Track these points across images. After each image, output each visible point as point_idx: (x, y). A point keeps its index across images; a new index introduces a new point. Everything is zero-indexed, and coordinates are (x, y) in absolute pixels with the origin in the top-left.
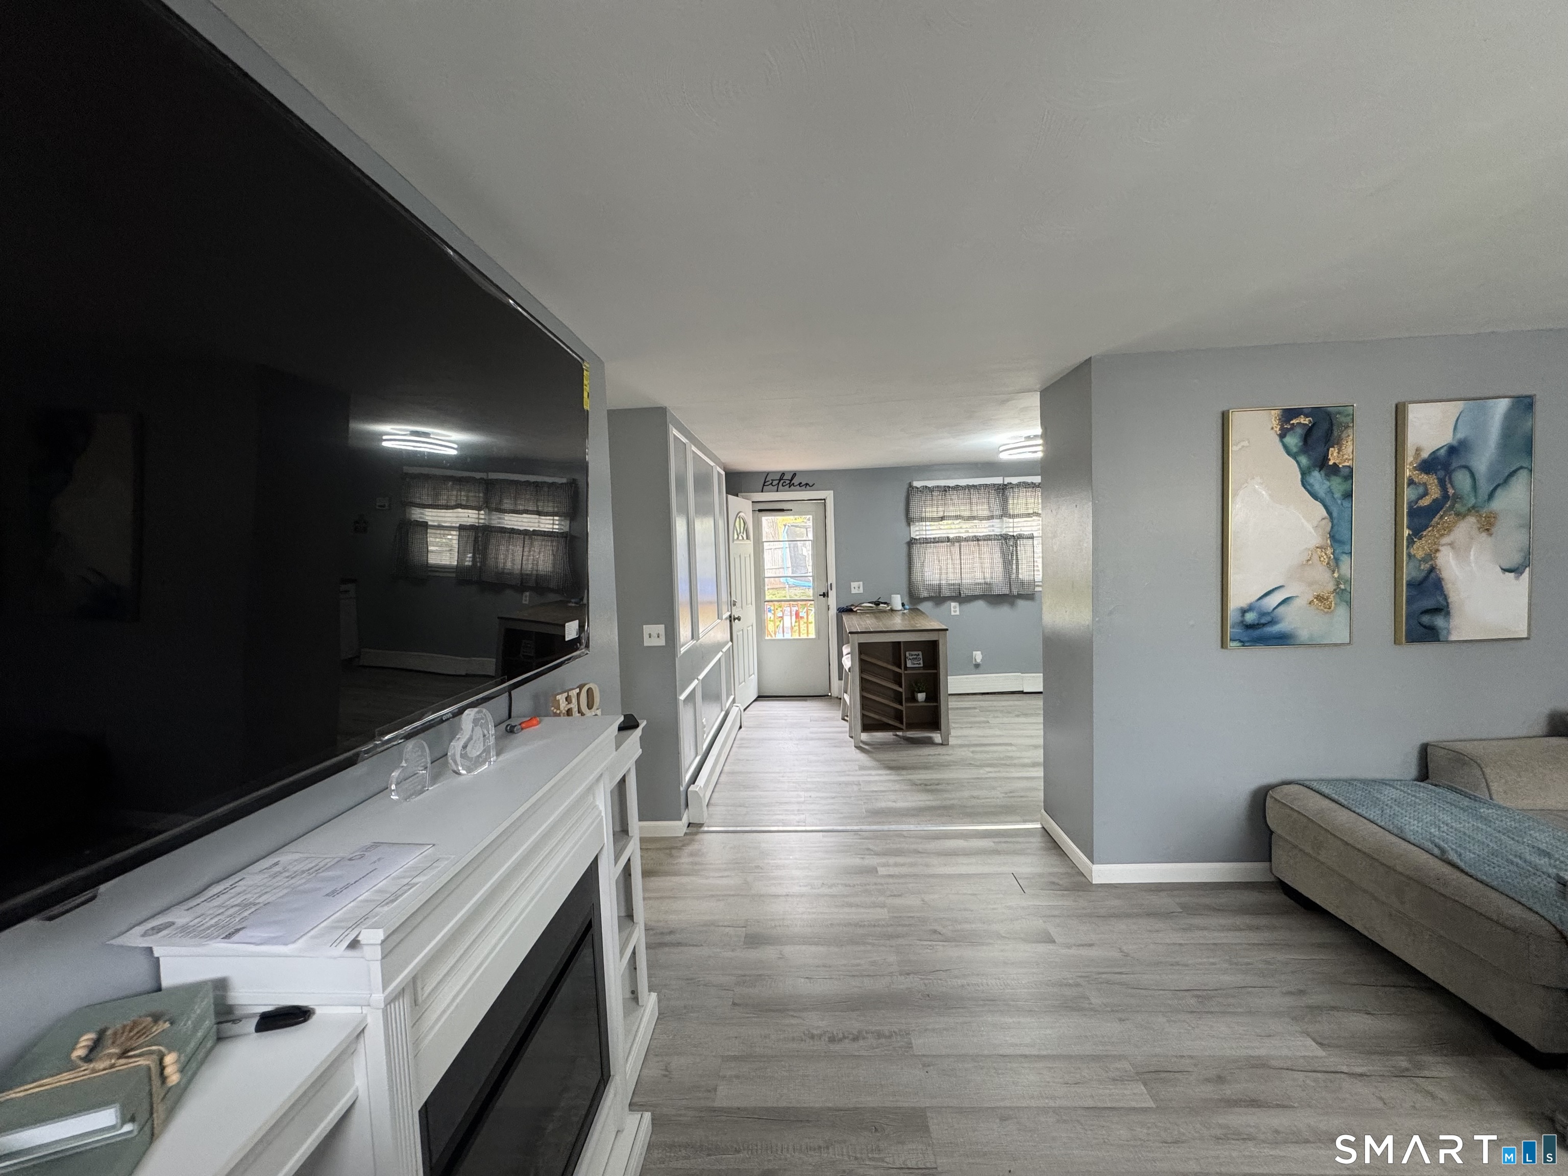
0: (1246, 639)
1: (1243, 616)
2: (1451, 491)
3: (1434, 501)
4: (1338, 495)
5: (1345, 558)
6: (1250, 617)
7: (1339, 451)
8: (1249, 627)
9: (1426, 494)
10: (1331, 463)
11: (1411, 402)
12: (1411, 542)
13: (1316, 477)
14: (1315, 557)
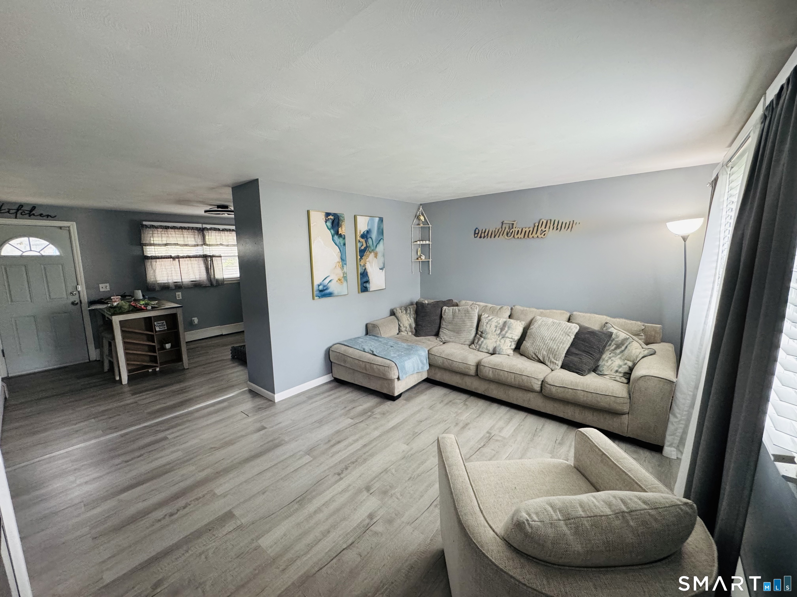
0: (320, 295)
1: (319, 287)
2: (368, 245)
3: (365, 247)
4: (342, 244)
5: (345, 266)
6: (321, 287)
7: (342, 229)
8: (321, 291)
9: (362, 245)
10: (339, 233)
11: (358, 215)
12: (360, 261)
13: (336, 237)
14: (337, 266)
